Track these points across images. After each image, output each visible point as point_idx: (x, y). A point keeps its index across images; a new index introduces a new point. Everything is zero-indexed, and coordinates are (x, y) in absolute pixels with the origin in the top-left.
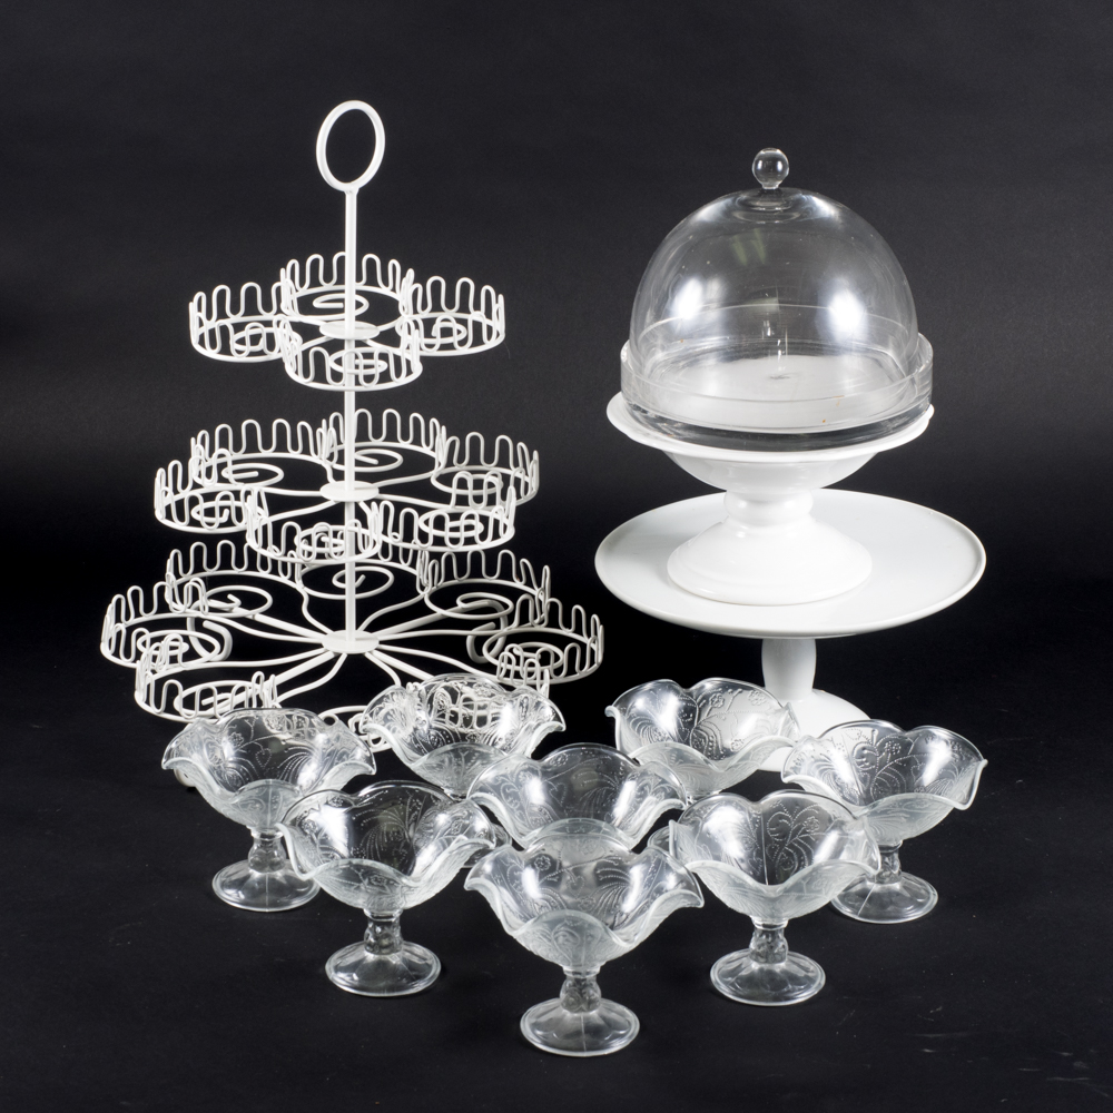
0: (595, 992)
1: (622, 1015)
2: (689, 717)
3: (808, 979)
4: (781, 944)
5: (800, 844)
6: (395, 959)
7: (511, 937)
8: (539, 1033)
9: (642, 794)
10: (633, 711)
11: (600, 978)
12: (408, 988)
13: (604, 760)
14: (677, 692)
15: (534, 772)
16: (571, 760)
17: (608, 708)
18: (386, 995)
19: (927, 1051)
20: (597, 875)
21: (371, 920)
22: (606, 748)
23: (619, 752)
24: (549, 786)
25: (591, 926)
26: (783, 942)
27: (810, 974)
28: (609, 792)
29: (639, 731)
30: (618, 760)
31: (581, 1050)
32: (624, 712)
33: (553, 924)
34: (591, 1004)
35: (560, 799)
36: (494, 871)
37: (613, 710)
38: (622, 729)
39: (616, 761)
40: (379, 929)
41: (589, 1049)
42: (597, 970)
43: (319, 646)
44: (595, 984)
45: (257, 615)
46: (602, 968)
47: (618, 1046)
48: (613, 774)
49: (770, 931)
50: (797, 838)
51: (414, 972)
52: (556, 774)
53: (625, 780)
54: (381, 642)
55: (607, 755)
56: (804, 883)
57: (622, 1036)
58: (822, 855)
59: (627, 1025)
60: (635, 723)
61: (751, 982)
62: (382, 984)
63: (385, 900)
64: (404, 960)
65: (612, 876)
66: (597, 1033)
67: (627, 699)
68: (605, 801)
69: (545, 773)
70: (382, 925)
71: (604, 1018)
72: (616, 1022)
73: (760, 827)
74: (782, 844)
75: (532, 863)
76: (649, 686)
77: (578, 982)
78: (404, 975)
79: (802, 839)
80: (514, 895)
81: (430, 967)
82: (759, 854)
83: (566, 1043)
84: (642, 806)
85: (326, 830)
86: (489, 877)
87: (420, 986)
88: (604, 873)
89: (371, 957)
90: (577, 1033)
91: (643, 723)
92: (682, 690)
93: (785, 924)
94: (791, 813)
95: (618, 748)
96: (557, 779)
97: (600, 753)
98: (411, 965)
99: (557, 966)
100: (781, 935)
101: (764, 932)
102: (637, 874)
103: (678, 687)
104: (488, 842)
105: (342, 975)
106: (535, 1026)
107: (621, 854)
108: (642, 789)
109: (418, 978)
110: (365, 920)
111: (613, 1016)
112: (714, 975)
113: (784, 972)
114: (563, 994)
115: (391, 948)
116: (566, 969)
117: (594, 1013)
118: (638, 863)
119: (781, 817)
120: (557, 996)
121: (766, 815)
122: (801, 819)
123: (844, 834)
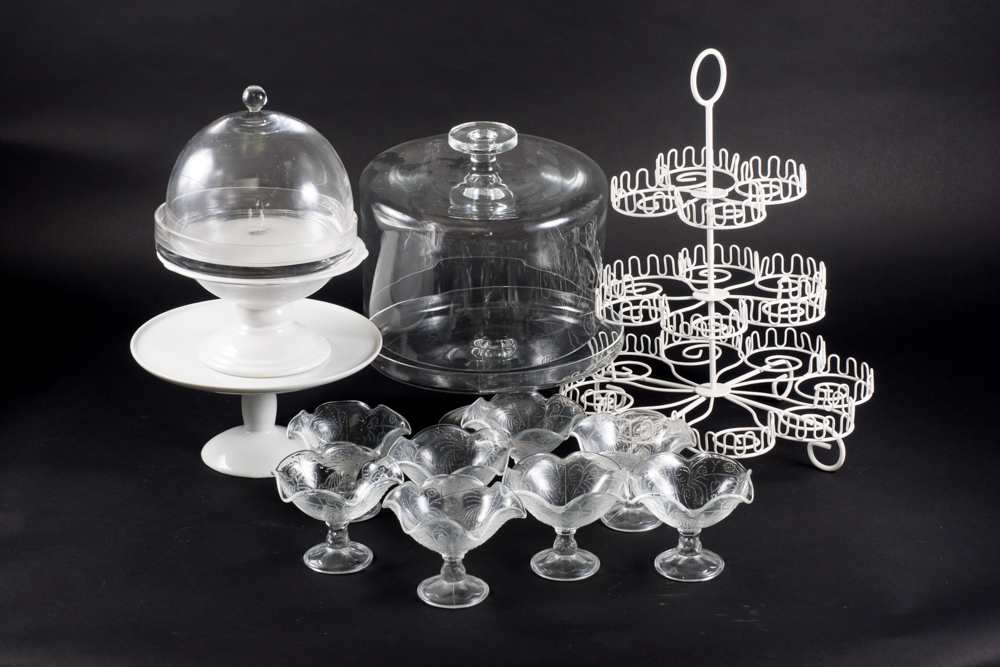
0: (462, 570)
1: (478, 584)
3: (589, 564)
4: (572, 544)
6: (345, 552)
7: (409, 536)
8: (428, 594)
11: (464, 561)
12: (351, 569)
18: (339, 573)
19: (662, 604)
20: (465, 500)
21: (331, 529)
25: (455, 528)
26: (574, 543)
27: (590, 563)
31: (452, 604)
33: (433, 527)
34: (458, 577)
36: (401, 497)
40: (335, 534)
41: (457, 604)
42: (463, 556)
43: (694, 394)
44: (462, 565)
45: (645, 377)
46: (466, 555)
47: (475, 602)
49: (566, 536)
50: (585, 479)
51: (356, 560)
54: (733, 389)
56: (579, 505)
57: (478, 596)
58: (596, 488)
59: (482, 589)
61: (555, 566)
62: (336, 567)
63: (337, 515)
64: (350, 553)
65: (473, 501)
66: (463, 595)
70: (337, 531)
71: (467, 586)
72: (474, 588)
73: (564, 473)
74: (577, 484)
75: (426, 493)
77: (451, 563)
78: (350, 561)
80: (413, 512)
81: (366, 556)
82: (563, 490)
83: (443, 600)
85: (303, 475)
86: (398, 501)
87: (360, 568)
88: (468, 499)
89: (330, 551)
90: (450, 594)
93: (574, 531)
94: (583, 465)
98: (355, 556)
99: (438, 554)
100: (573, 539)
101: (562, 537)
102: (487, 500)
104: (399, 480)
105: (313, 561)
106: (425, 590)
107: (480, 488)
109: (359, 563)
110: (326, 529)
111: (473, 584)
112: (533, 564)
113: (575, 562)
114: (442, 571)
115: (343, 545)
116: (444, 556)
117: (461, 583)
118: (488, 494)
119: (577, 467)
120: (439, 573)
122: (588, 469)
123: (612, 477)
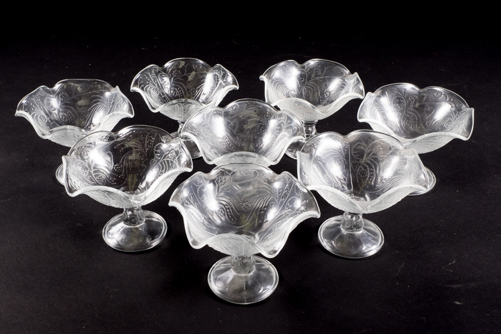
2: (302, 79)
5: (372, 162)
9: (280, 128)
10: (274, 77)
13: (259, 108)
14: (297, 66)
15: (220, 114)
16: (241, 108)
17: (261, 77)
19: (457, 303)
22: (260, 101)
23: (267, 104)
24: (228, 123)
28: (261, 126)
29: (277, 88)
30: (266, 108)
32: (269, 78)
35: (234, 130)
37: (263, 77)
38: (269, 89)
39: (265, 108)
48: (263, 117)
50: (369, 157)
52: (232, 116)
53: (270, 119)
55: (260, 105)
60: (275, 84)
67: (271, 71)
68: (259, 131)
69: (226, 115)
73: (348, 151)
76: (282, 64)
79: (373, 158)
84: (280, 136)
90: (241, 289)
91: (279, 83)
92: (299, 65)
94: (366, 143)
95: (266, 102)
96: (232, 118)
97: (256, 104)
103: (297, 64)
108: (280, 125)
112: (320, 235)
119: (360, 145)
121: (352, 144)
122: (372, 147)
